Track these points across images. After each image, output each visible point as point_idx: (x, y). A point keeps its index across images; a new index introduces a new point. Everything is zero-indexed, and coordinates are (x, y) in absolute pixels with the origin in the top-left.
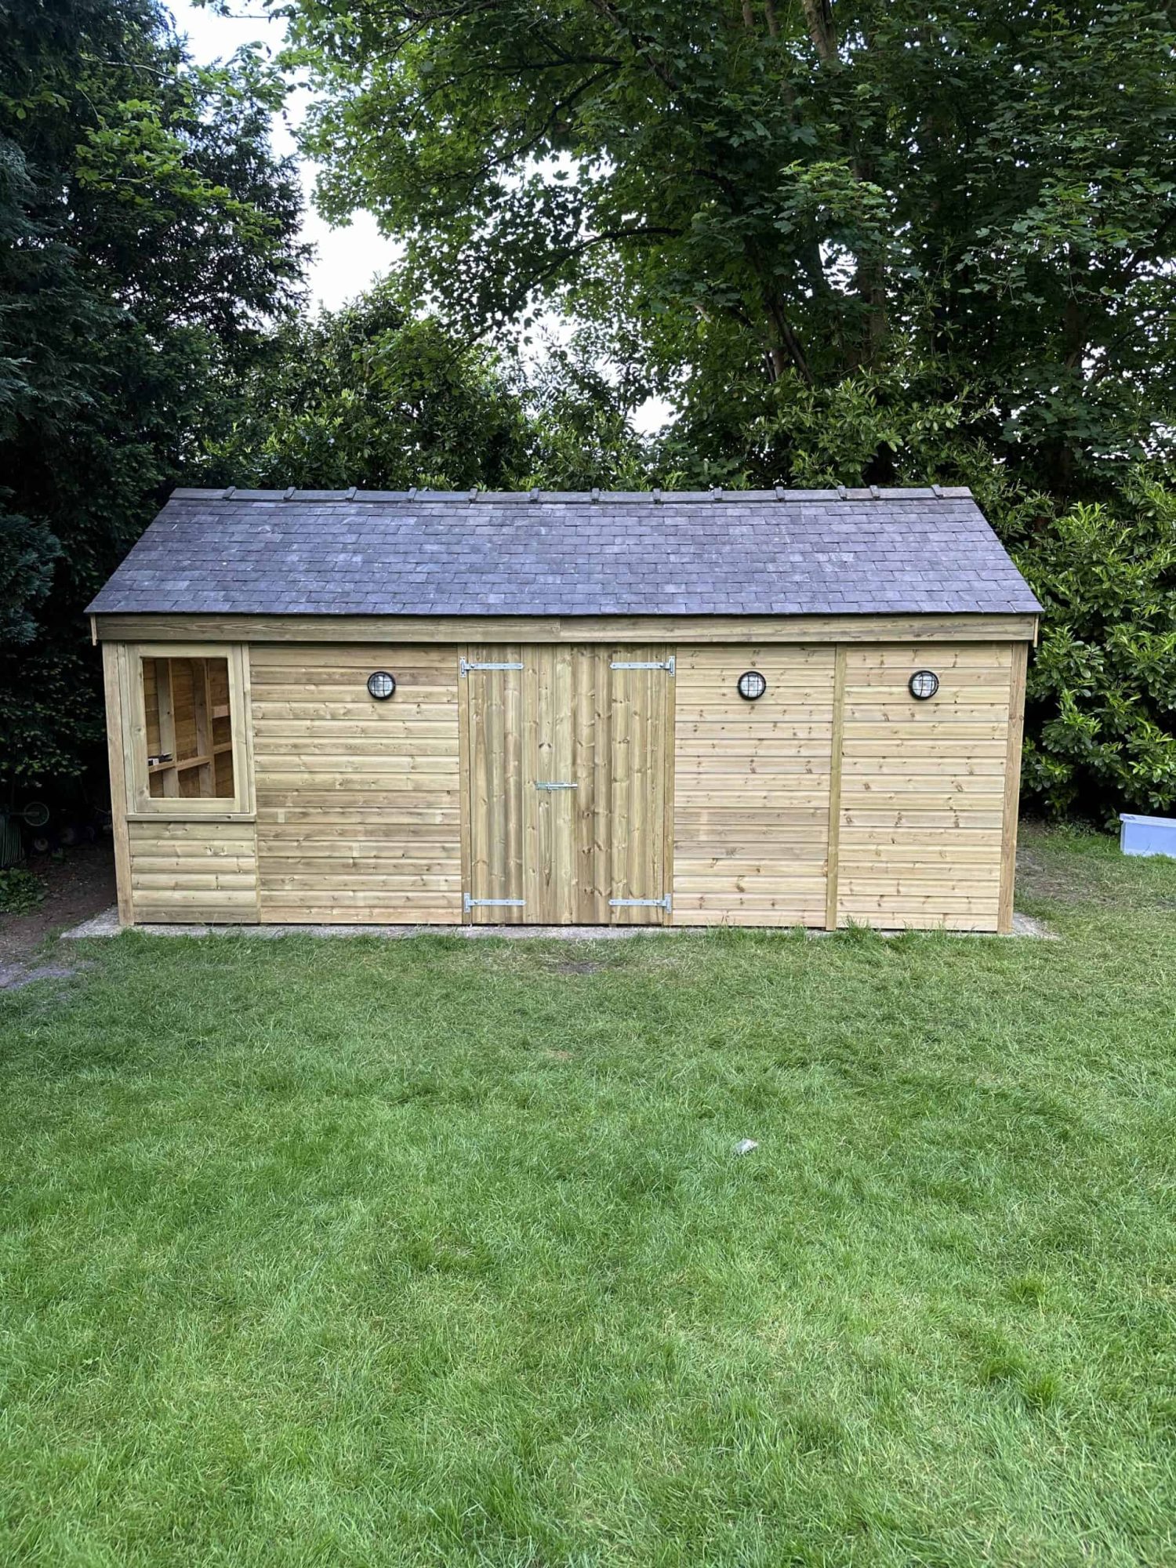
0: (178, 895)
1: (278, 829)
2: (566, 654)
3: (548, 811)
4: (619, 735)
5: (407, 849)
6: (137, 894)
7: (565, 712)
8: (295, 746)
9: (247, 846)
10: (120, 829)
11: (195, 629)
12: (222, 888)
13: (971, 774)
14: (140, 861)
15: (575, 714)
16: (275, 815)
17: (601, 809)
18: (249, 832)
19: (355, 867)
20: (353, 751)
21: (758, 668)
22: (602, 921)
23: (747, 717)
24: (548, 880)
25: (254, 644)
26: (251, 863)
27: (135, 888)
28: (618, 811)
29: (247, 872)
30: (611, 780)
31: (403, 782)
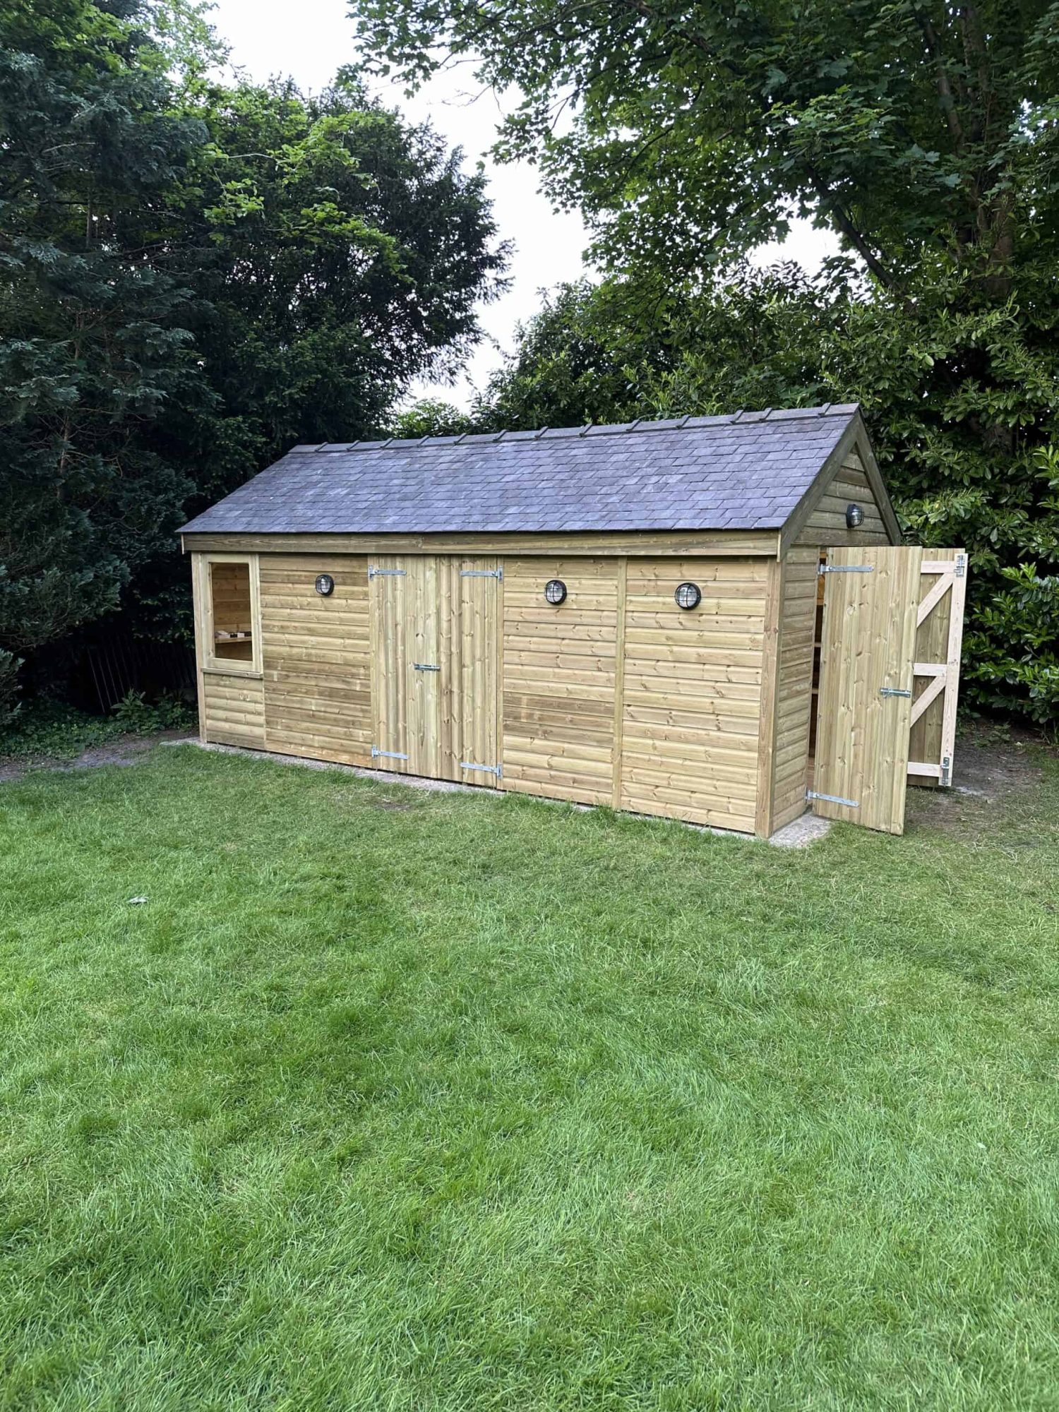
0: (226, 726)
1: (274, 686)
2: (432, 563)
3: (422, 688)
4: (466, 630)
5: (341, 708)
6: (209, 722)
7: (432, 610)
8: (282, 627)
9: (260, 696)
10: (200, 678)
11: (228, 543)
12: (248, 724)
13: (730, 681)
14: (211, 700)
15: (438, 613)
16: (272, 676)
17: (455, 689)
18: (260, 685)
19: (312, 717)
20: (312, 632)
21: (561, 578)
22: (456, 779)
23: (553, 619)
24: (422, 741)
25: (262, 554)
26: (261, 708)
27: (207, 718)
28: (467, 691)
29: (259, 714)
30: (462, 666)
31: (338, 657)
